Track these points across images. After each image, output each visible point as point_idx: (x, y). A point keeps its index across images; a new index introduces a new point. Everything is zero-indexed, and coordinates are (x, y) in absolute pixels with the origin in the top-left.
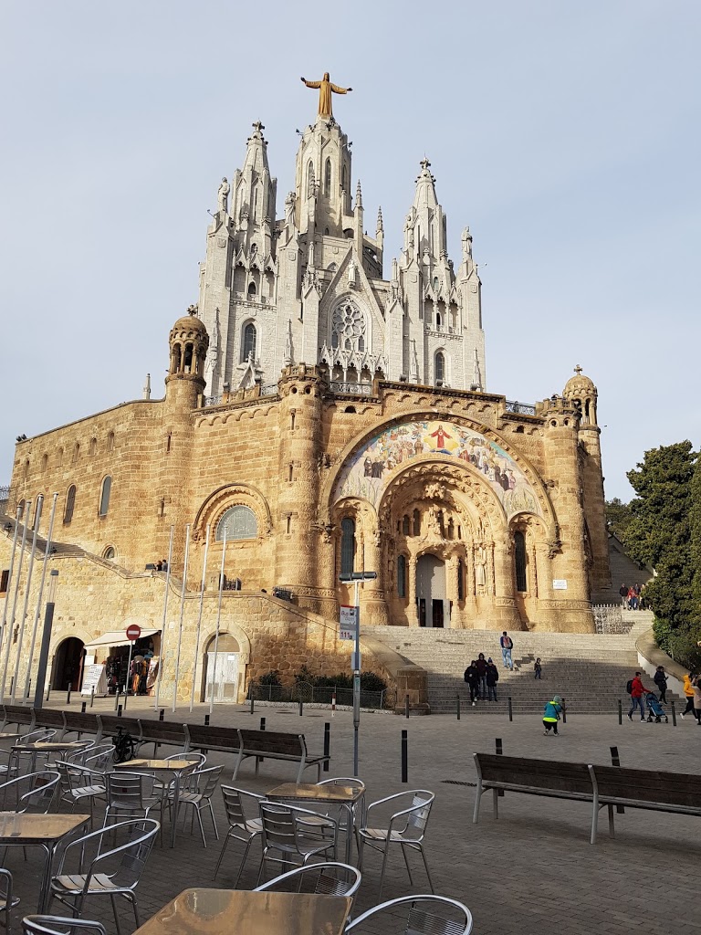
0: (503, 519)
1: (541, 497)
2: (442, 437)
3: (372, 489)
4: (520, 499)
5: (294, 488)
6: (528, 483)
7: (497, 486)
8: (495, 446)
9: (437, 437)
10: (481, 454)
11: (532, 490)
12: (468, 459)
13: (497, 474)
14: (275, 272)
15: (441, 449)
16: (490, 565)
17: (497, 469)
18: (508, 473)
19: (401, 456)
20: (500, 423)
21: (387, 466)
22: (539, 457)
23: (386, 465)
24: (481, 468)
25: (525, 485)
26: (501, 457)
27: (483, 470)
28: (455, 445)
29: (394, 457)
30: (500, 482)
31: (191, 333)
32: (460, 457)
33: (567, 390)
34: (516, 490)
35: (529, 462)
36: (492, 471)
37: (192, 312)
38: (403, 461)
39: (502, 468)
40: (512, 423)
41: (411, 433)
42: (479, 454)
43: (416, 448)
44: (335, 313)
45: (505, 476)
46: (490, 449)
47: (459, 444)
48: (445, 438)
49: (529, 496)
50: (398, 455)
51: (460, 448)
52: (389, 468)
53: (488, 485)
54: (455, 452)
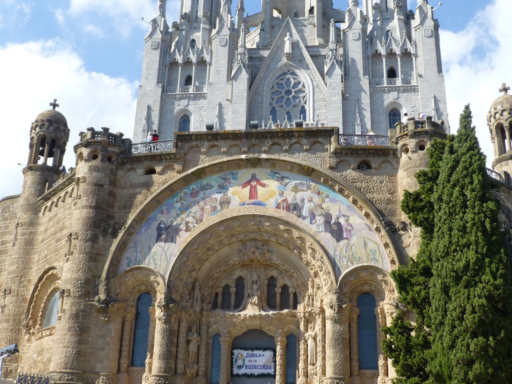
0: (333, 278)
1: (386, 246)
2: (255, 187)
3: (164, 256)
4: (359, 251)
5: (70, 262)
6: (370, 229)
7: (327, 239)
8: (323, 189)
9: (249, 187)
10: (306, 201)
11: (376, 237)
12: (288, 209)
13: (327, 222)
14: (208, 60)
15: (253, 201)
16: (319, 338)
17: (328, 217)
18: (342, 221)
19: (202, 215)
20: (333, 161)
21: (185, 228)
22: (389, 196)
23: (183, 227)
24: (304, 218)
25: (365, 232)
26: (333, 201)
27: (307, 221)
28: (272, 194)
29: (194, 217)
30: (332, 232)
31: (44, 125)
32: (278, 207)
33: (493, 111)
34: (354, 240)
35: (371, 203)
36: (320, 220)
37: (54, 105)
38: (204, 220)
39: (334, 214)
40: (350, 159)
41: (216, 187)
42: (303, 201)
43: (221, 204)
44: (273, 87)
45: (338, 224)
46: (319, 194)
47: (277, 193)
48: (259, 187)
49: (371, 246)
50: (198, 214)
51: (278, 196)
52: (187, 230)
53: (313, 237)
54: (271, 203)
